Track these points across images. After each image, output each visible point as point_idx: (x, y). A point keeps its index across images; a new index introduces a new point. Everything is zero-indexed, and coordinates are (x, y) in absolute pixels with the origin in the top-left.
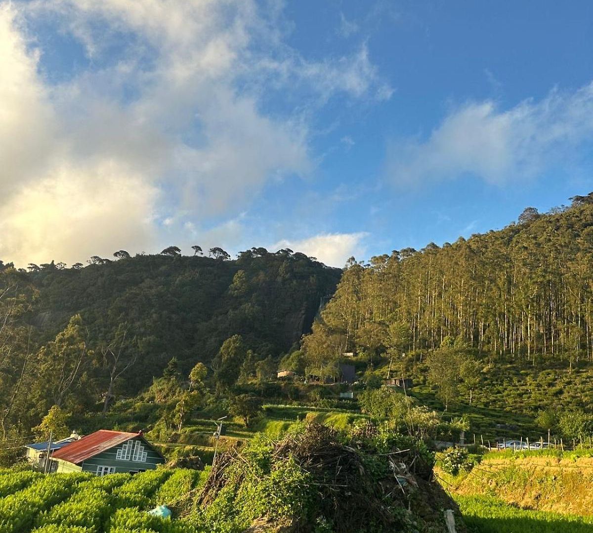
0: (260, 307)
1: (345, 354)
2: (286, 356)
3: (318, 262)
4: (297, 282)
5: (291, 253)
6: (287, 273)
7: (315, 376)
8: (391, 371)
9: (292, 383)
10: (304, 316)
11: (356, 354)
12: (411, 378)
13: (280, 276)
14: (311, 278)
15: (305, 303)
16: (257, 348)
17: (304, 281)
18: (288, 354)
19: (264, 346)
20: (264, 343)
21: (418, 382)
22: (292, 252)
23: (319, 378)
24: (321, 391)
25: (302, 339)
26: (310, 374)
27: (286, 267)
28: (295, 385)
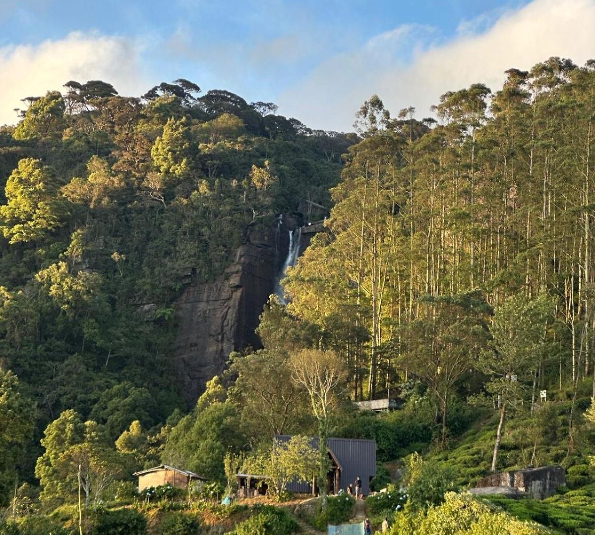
0: (96, 275)
1: (363, 406)
2: (183, 421)
3: (281, 119)
4: (211, 187)
5: (195, 94)
6: (177, 160)
7: (254, 482)
8: (502, 447)
9: (182, 504)
10: (238, 294)
11: (398, 403)
12: (563, 464)
13: (158, 170)
14: (256, 172)
15: (239, 251)
16: (95, 401)
17: (234, 183)
18: (189, 416)
19: (116, 395)
20: (116, 387)
21: (584, 474)
22: (197, 88)
23: (265, 487)
24: (265, 525)
25: (227, 368)
26: (241, 474)
27: (173, 141)
28: (188, 512)
